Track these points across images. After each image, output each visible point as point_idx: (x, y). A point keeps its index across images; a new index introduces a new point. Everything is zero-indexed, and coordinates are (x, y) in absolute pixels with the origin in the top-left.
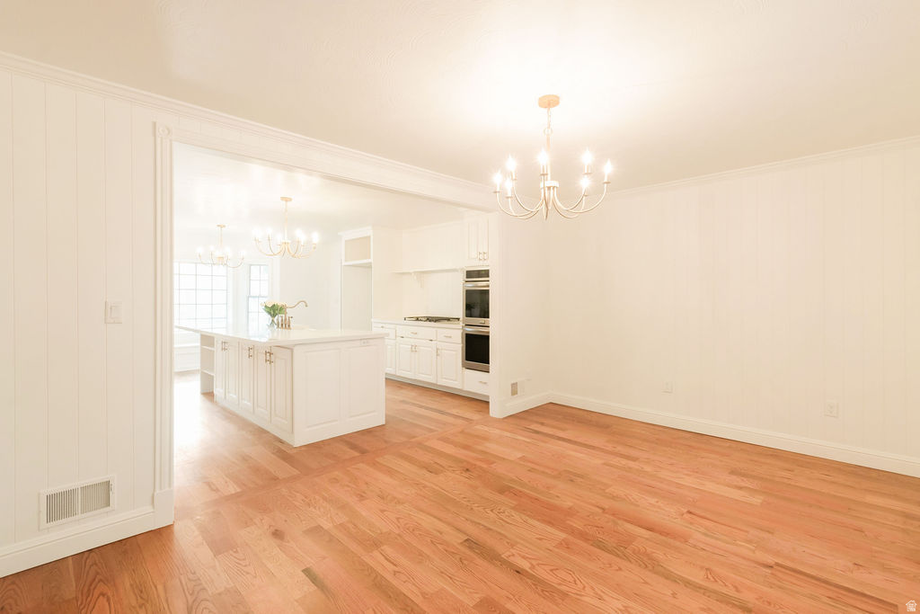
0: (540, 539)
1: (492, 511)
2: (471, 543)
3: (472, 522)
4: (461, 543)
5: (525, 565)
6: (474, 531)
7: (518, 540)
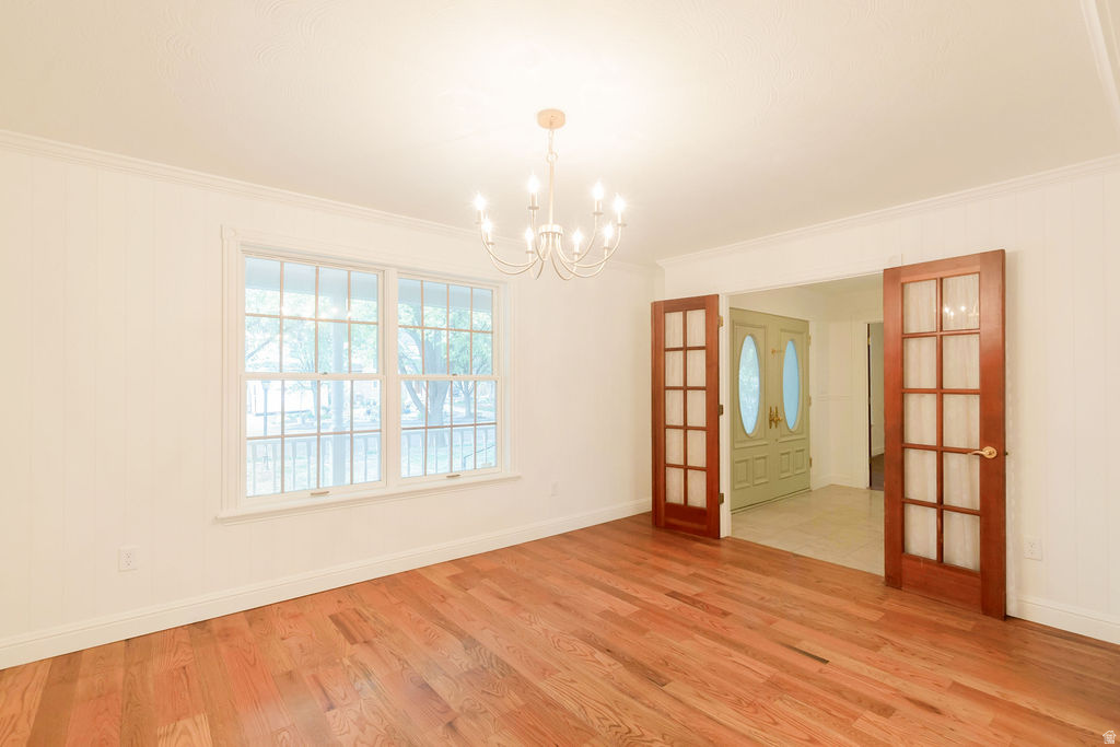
0: (573, 681)
1: (630, 731)
2: (657, 680)
3: (660, 712)
4: (670, 681)
5: (599, 656)
6: (654, 696)
7: (599, 681)
